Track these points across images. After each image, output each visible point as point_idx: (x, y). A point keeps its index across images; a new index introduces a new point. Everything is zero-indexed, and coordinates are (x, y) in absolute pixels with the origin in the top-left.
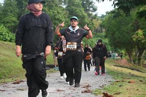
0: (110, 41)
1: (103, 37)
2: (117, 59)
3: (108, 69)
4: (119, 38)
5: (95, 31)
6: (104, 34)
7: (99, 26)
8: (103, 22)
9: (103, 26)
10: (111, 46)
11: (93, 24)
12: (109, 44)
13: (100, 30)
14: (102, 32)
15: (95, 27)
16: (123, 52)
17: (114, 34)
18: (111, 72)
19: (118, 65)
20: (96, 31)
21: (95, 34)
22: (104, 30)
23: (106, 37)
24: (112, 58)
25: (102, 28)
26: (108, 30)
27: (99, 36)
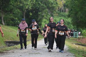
0: (72, 20)
1: (67, 17)
2: (79, 38)
3: (69, 47)
4: (81, 17)
5: (58, 11)
6: (67, 13)
7: (62, 6)
8: (66, 2)
9: (67, 6)
10: (73, 25)
11: (57, 3)
12: (72, 23)
13: (64, 10)
14: (65, 11)
15: (59, 7)
16: (85, 31)
17: (76, 13)
18: (73, 49)
19: (80, 43)
20: (60, 10)
21: (59, 13)
22: (67, 10)
23: (69, 16)
24: (74, 37)
25: (66, 7)
26: (71, 10)
27: (62, 16)
